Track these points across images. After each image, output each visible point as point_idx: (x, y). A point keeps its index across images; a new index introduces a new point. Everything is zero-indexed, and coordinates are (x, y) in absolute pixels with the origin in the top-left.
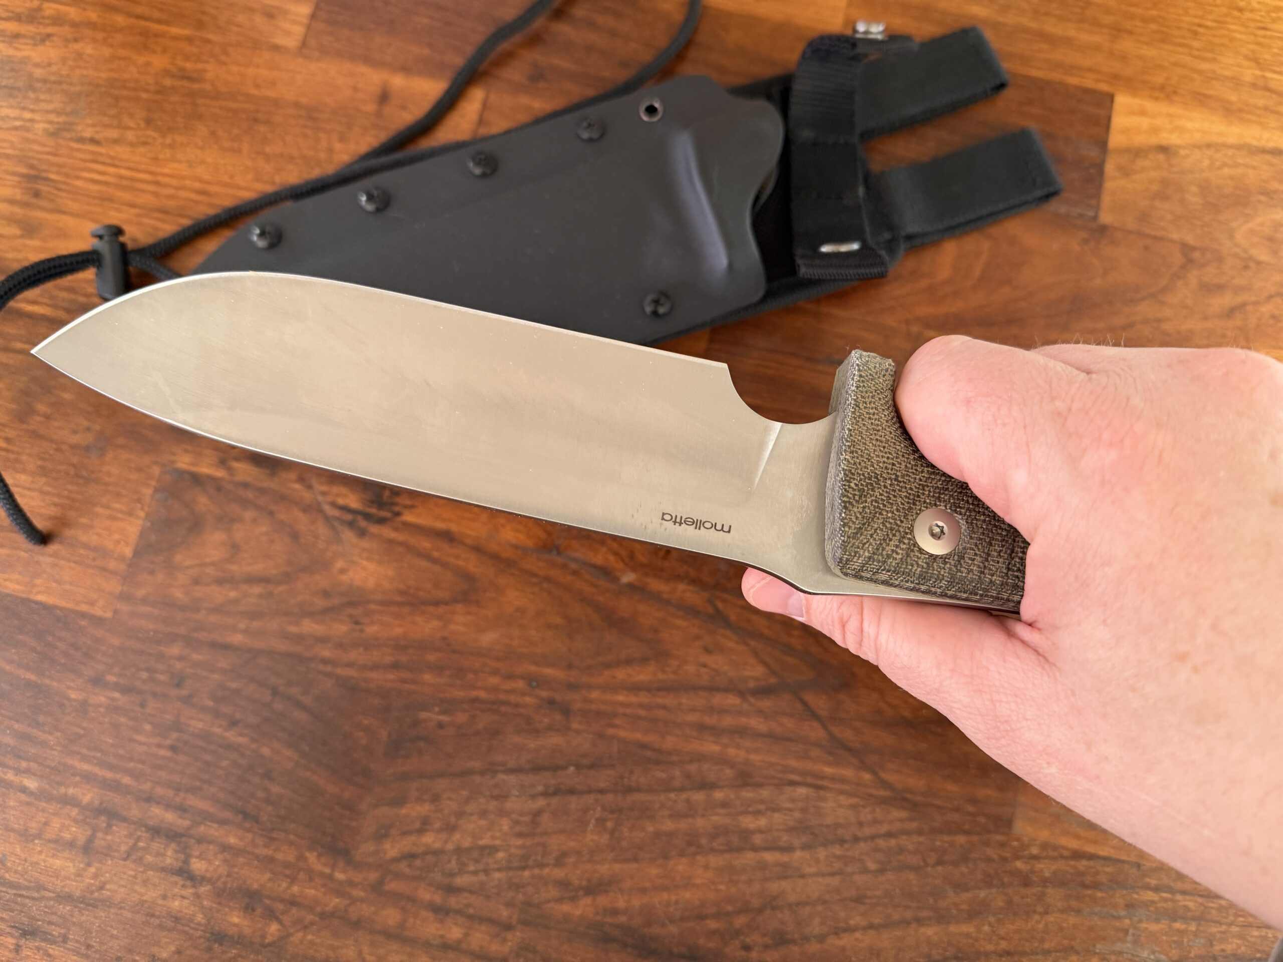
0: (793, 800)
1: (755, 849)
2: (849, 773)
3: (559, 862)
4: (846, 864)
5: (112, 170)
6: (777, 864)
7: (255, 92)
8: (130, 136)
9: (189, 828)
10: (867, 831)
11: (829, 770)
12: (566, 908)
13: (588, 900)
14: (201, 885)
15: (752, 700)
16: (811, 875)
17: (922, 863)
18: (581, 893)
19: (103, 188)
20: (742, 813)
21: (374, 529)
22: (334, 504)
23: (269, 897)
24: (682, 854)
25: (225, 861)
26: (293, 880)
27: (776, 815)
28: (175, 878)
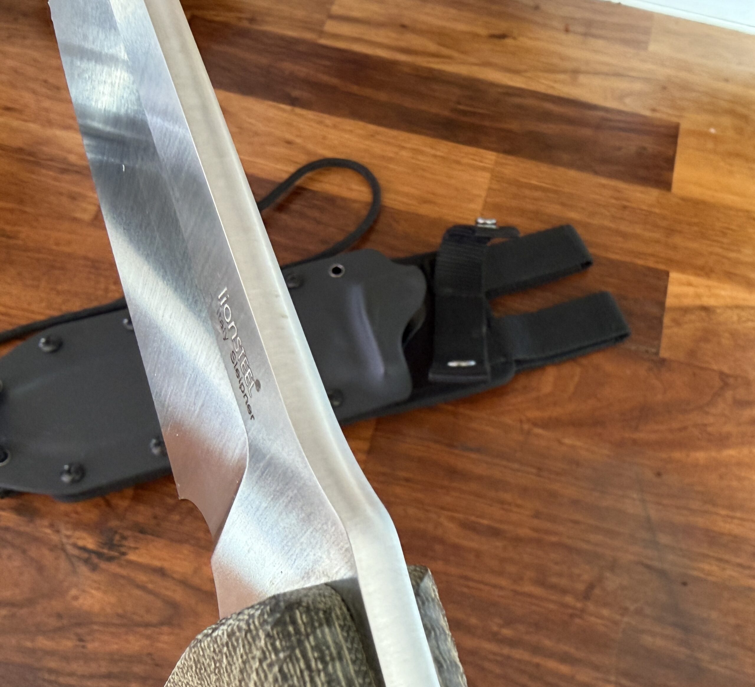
21: (103, 565)
22: (75, 546)
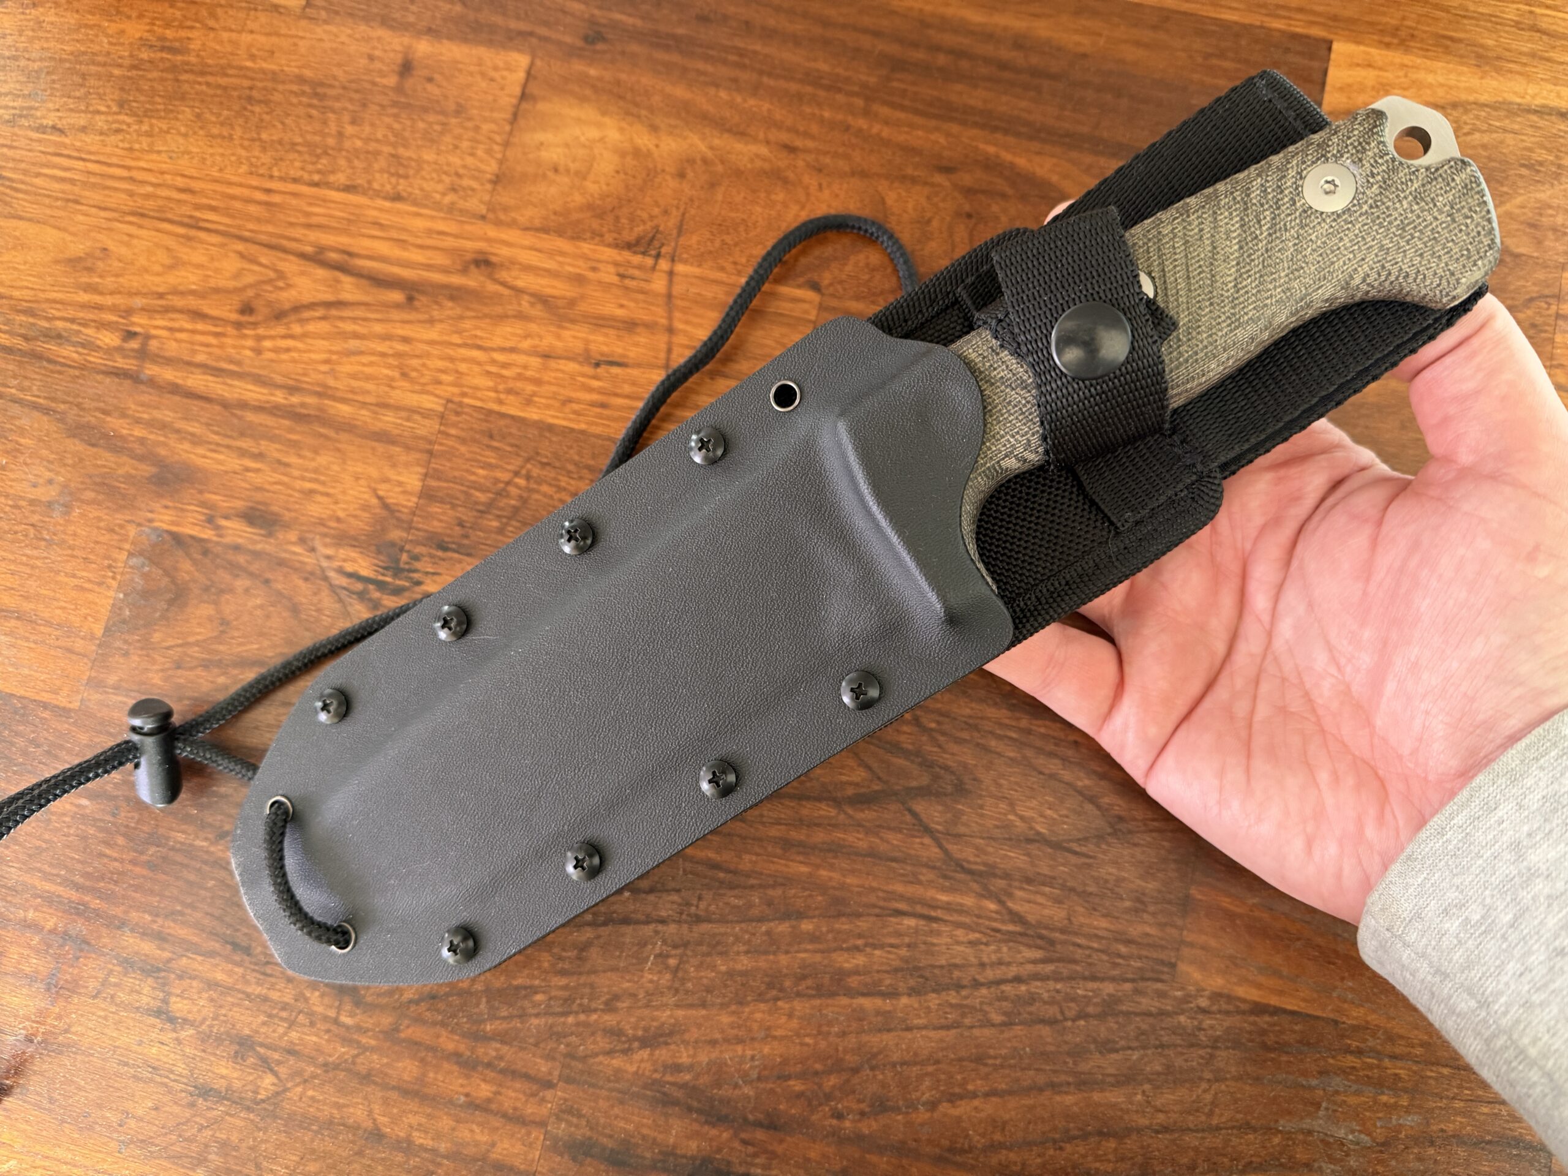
0: (898, 934)
1: (851, 993)
2: (969, 901)
3: (610, 1007)
4: (964, 1015)
5: (80, 165)
6: (878, 1013)
7: (249, 64)
8: (100, 122)
9: (169, 960)
10: (990, 974)
11: (944, 898)
12: (617, 1062)
13: (645, 1054)
14: (182, 1029)
15: (850, 811)
16: (919, 1028)
17: (1059, 1017)
18: (636, 1044)
19: (67, 187)
20: (835, 950)
21: (388, 601)
22: (341, 571)
23: (262, 1045)
24: (760, 997)
25: (212, 1000)
26: (292, 1024)
27: (877, 952)
28: (152, 1020)
